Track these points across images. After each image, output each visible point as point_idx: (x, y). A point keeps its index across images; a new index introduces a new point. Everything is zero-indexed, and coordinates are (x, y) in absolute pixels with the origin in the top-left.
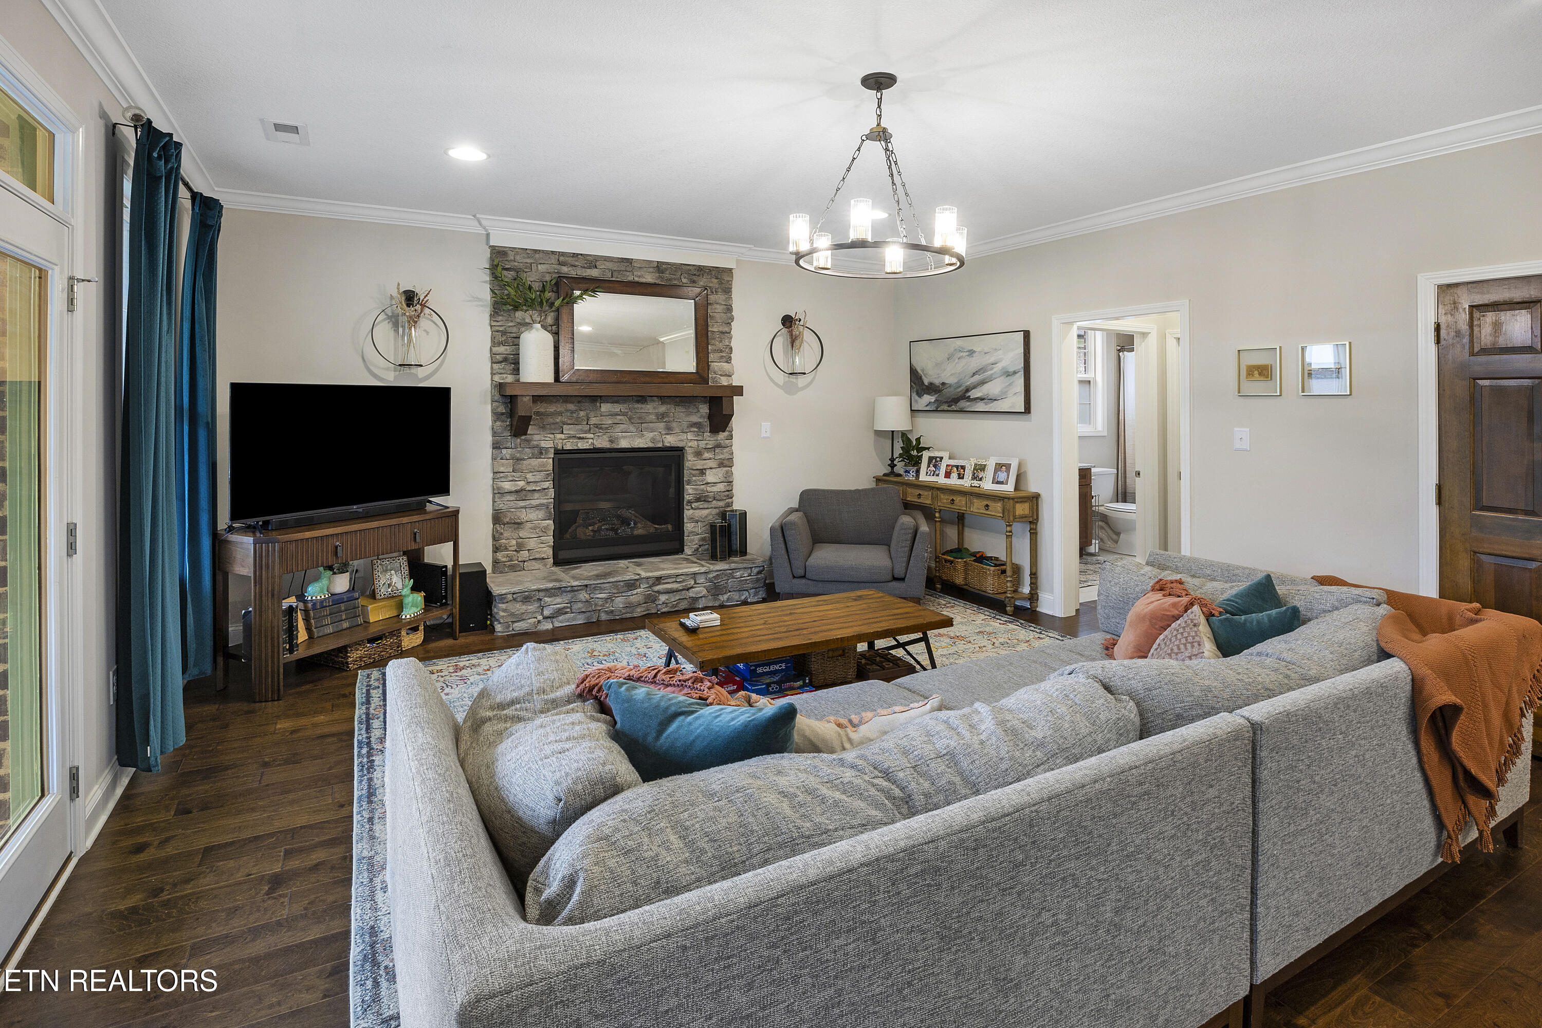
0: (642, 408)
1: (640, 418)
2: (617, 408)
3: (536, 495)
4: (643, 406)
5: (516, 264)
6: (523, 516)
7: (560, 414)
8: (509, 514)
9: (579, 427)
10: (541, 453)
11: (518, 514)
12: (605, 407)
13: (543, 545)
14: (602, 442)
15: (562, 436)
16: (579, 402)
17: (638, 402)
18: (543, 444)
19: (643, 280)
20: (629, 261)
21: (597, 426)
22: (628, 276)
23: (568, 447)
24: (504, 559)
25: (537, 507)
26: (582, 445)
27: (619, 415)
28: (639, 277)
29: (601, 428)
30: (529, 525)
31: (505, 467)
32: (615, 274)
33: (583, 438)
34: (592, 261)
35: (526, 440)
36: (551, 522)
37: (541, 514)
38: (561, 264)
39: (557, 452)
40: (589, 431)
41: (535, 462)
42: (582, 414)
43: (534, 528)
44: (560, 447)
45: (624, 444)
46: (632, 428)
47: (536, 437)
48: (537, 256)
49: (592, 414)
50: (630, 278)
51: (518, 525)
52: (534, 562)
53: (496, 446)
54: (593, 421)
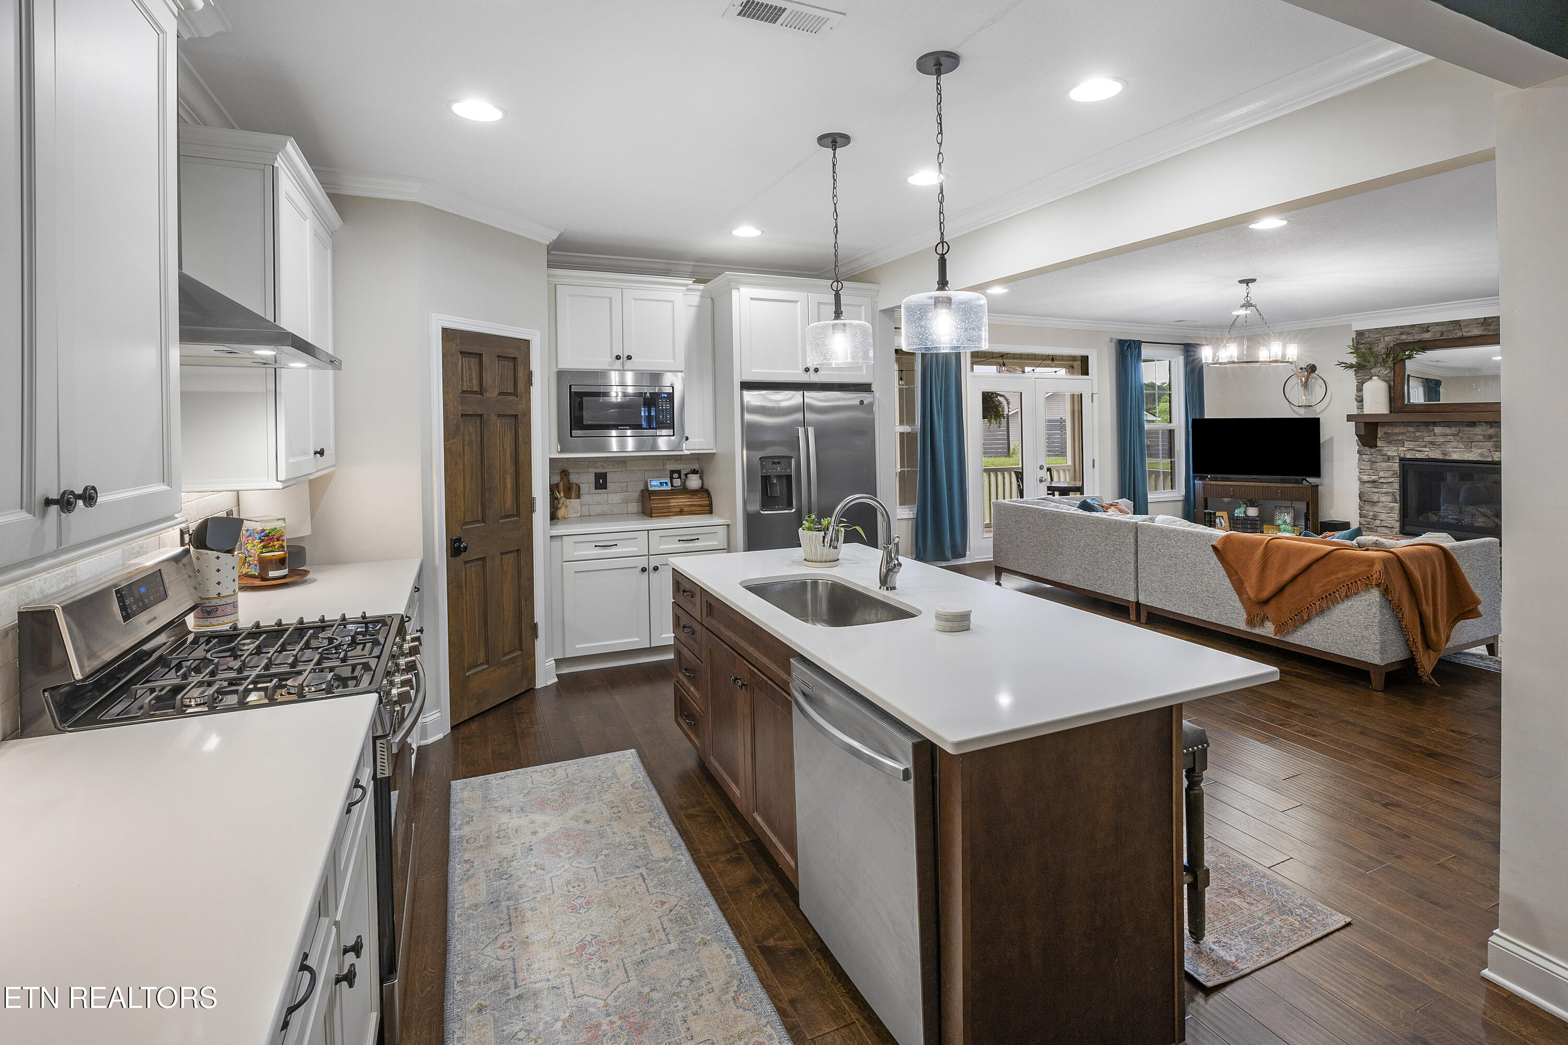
0: (1470, 431)
1: (1468, 438)
2: (1447, 430)
3: (1385, 486)
4: (1472, 429)
5: (1369, 339)
6: (1375, 498)
7: (1403, 433)
8: (1366, 495)
9: (1418, 443)
10: (1389, 459)
11: (1372, 496)
12: (1438, 430)
13: (1391, 519)
14: (1436, 454)
15: (1404, 449)
16: (1417, 426)
17: (1468, 426)
18: (1389, 453)
19: (1472, 334)
20: (1457, 323)
21: (1431, 443)
22: (1457, 333)
23: (1408, 456)
24: (1364, 523)
25: (1386, 493)
26: (1418, 456)
27: (1449, 435)
28: (1467, 332)
29: (1434, 445)
30: (1380, 504)
31: (1367, 466)
32: (1445, 334)
33: (1419, 451)
34: (1426, 328)
35: (1378, 450)
36: (1397, 505)
37: (1389, 498)
38: (1402, 334)
39: (1401, 459)
40: (1425, 447)
41: (1384, 465)
42: (1418, 434)
43: (1385, 507)
44: (1402, 455)
45: (1455, 457)
46: (1461, 446)
47: (1386, 449)
48: (1384, 331)
49: (1425, 434)
50: (1459, 334)
51: (1374, 503)
52: (1384, 529)
53: (1359, 452)
54: (1427, 439)
